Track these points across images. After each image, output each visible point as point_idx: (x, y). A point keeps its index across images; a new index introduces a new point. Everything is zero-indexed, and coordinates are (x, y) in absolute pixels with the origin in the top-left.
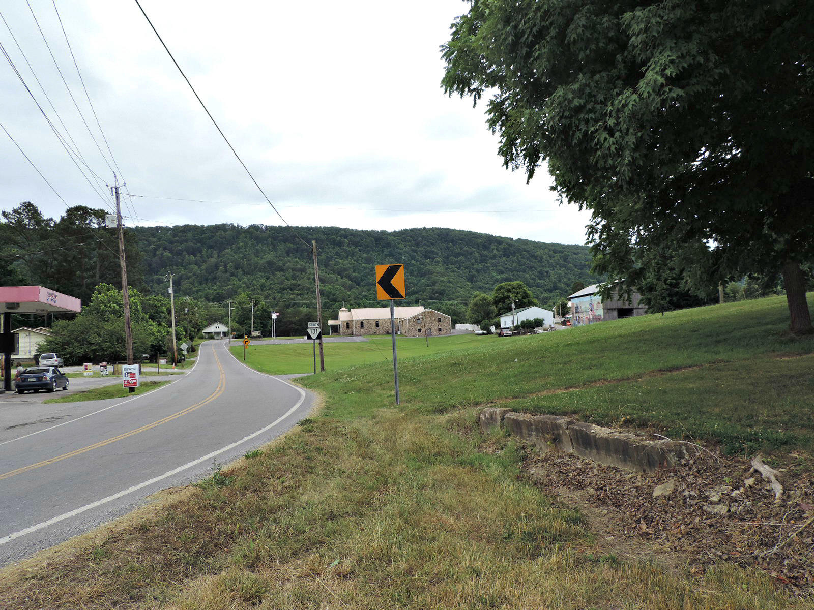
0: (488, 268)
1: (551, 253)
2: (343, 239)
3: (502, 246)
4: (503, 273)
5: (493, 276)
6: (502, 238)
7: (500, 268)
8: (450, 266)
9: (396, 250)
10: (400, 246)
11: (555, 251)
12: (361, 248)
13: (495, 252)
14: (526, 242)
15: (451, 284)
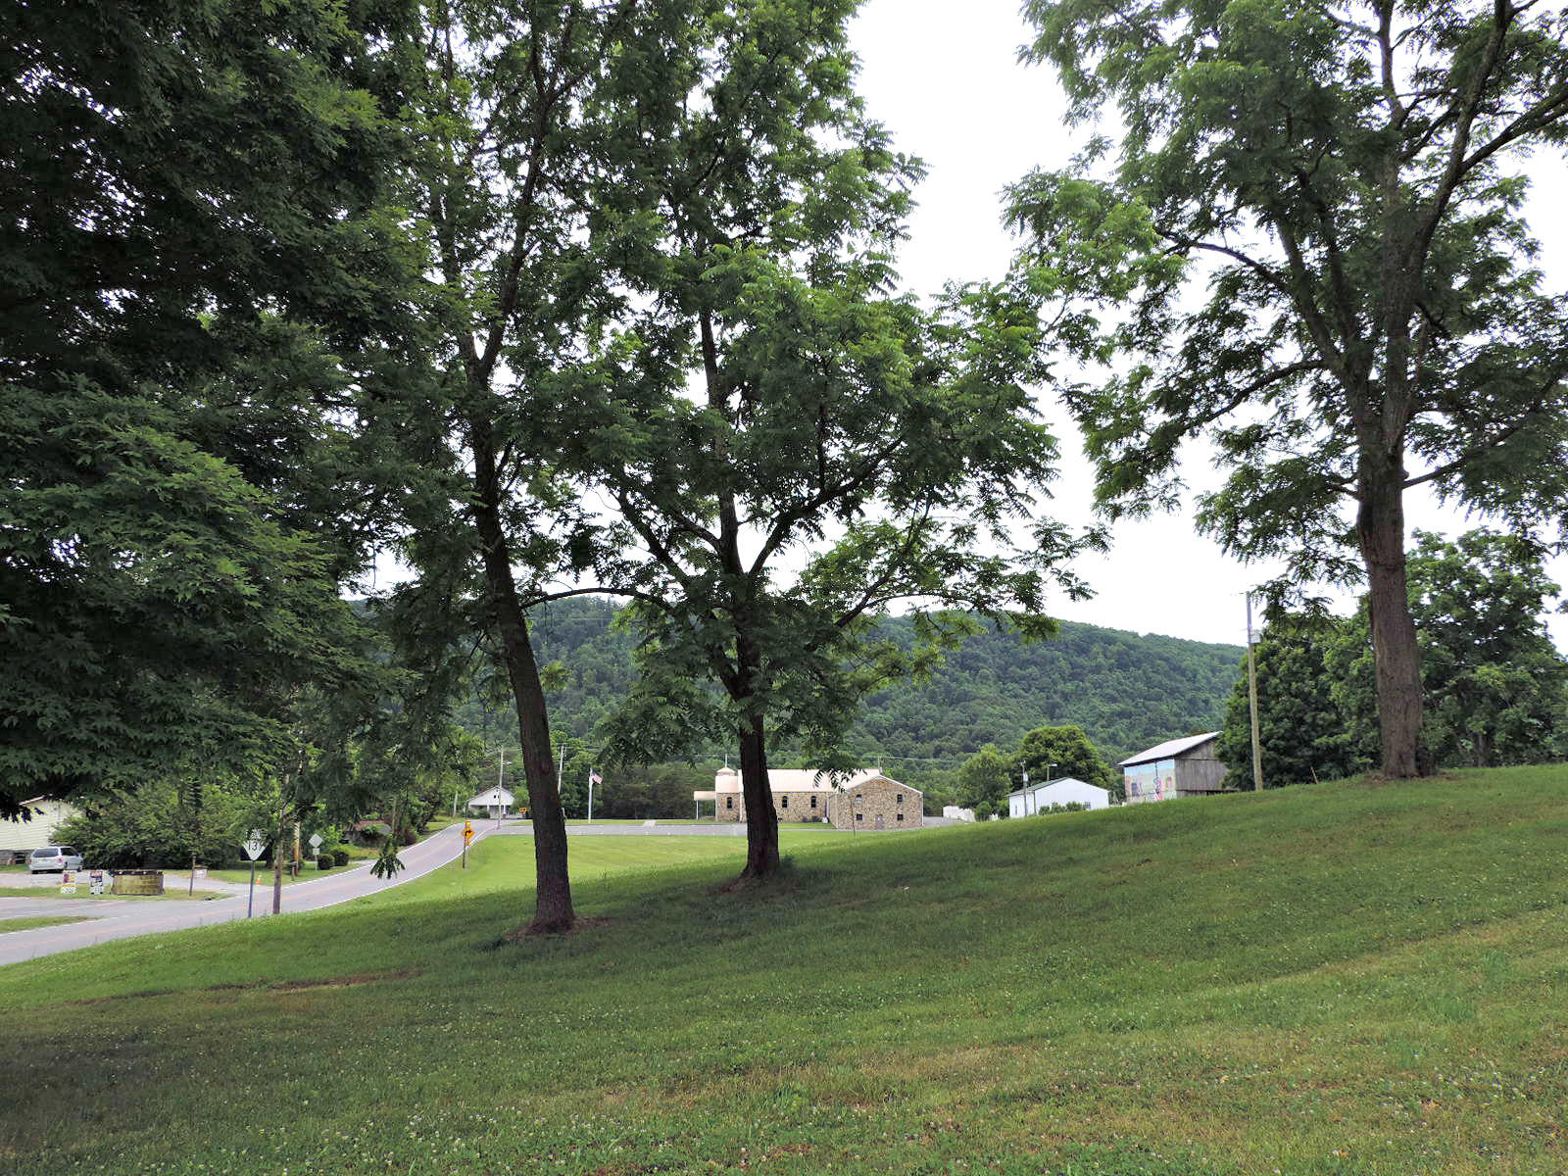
0: (1085, 691)
1: (1216, 662)
3: (1114, 648)
4: (1114, 700)
5: (1095, 707)
6: (1115, 631)
7: (1109, 691)
8: (1010, 686)
11: (1223, 660)
13: (1101, 659)
14: (1165, 641)
15: (1007, 722)
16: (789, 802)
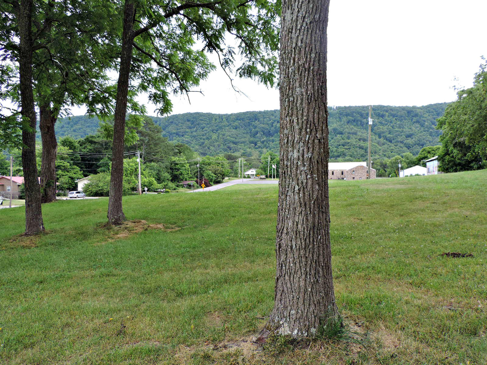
2: (385, 113)
9: (422, 118)
10: (425, 116)
12: (397, 118)
16: (334, 173)
